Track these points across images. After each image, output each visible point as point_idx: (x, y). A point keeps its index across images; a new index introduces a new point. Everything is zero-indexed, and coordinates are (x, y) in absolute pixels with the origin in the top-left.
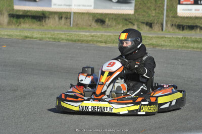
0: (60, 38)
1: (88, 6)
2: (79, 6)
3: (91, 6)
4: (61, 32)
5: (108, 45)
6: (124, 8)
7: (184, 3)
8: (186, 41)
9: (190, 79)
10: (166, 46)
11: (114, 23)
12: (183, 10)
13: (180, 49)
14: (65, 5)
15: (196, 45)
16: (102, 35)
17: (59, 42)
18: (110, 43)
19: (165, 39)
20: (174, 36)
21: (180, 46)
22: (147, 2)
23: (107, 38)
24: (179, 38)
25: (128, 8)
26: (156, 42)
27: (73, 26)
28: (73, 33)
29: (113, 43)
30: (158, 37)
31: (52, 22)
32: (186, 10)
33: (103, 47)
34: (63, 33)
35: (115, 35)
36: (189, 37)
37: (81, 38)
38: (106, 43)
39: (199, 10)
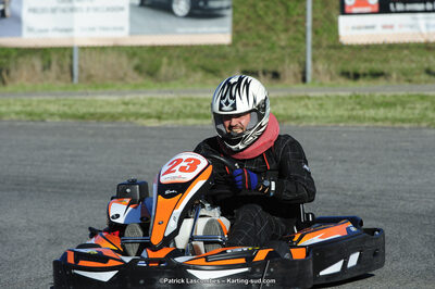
0: (46, 111)
1: (115, 29)
2: (93, 29)
3: (122, 29)
4: (48, 98)
5: (164, 123)
6: (205, 29)
7: (355, 10)
8: (359, 104)
9: (359, 193)
10: (310, 117)
11: (183, 70)
12: (353, 28)
13: (342, 125)
14: (56, 29)
15: (381, 112)
16: (151, 99)
17: (43, 121)
18: (171, 116)
19: (307, 101)
20: (329, 94)
21: (342, 116)
22: (266, 14)
23: (163, 106)
24: (343, 98)
25: (215, 29)
26: (285, 109)
27: (80, 81)
28: (78, 97)
29: (178, 117)
30: (291, 98)
31: (25, 74)
32: (359, 28)
33: (152, 128)
34: (53, 98)
35: (184, 99)
36: (367, 94)
37: (99, 110)
38: (159, 118)
39: (391, 27)
